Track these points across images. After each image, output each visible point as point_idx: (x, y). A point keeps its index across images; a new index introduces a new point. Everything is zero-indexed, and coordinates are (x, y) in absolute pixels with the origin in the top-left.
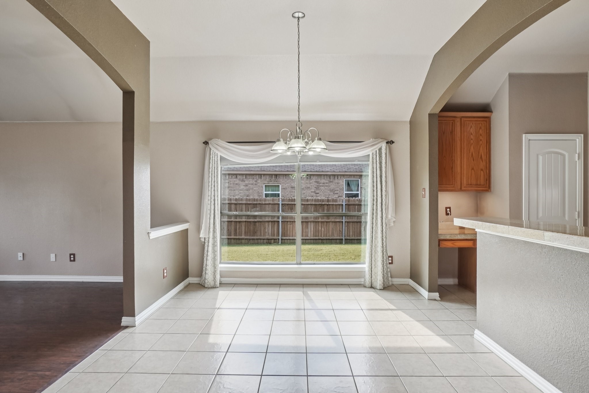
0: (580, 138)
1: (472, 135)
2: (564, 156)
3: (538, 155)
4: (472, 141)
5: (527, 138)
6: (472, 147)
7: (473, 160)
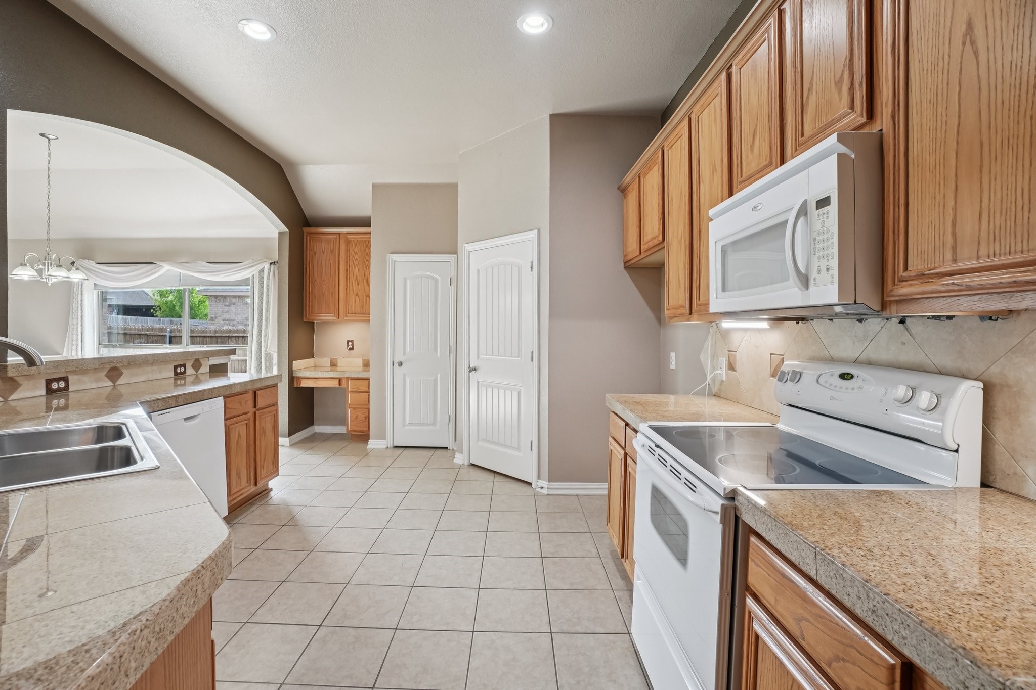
0: (453, 259)
1: (356, 255)
2: (436, 280)
3: (405, 280)
4: (356, 261)
5: (392, 259)
6: (357, 269)
7: (358, 284)
